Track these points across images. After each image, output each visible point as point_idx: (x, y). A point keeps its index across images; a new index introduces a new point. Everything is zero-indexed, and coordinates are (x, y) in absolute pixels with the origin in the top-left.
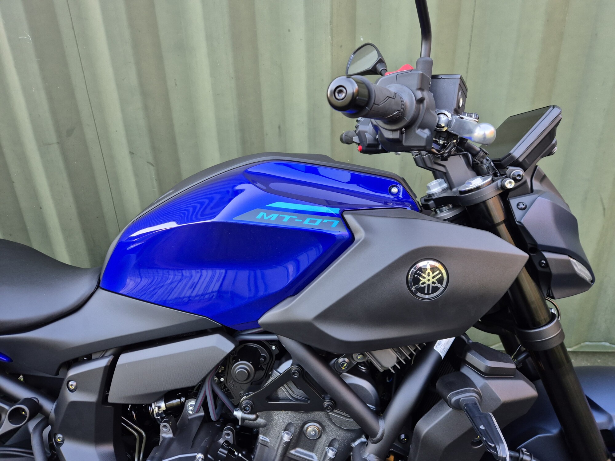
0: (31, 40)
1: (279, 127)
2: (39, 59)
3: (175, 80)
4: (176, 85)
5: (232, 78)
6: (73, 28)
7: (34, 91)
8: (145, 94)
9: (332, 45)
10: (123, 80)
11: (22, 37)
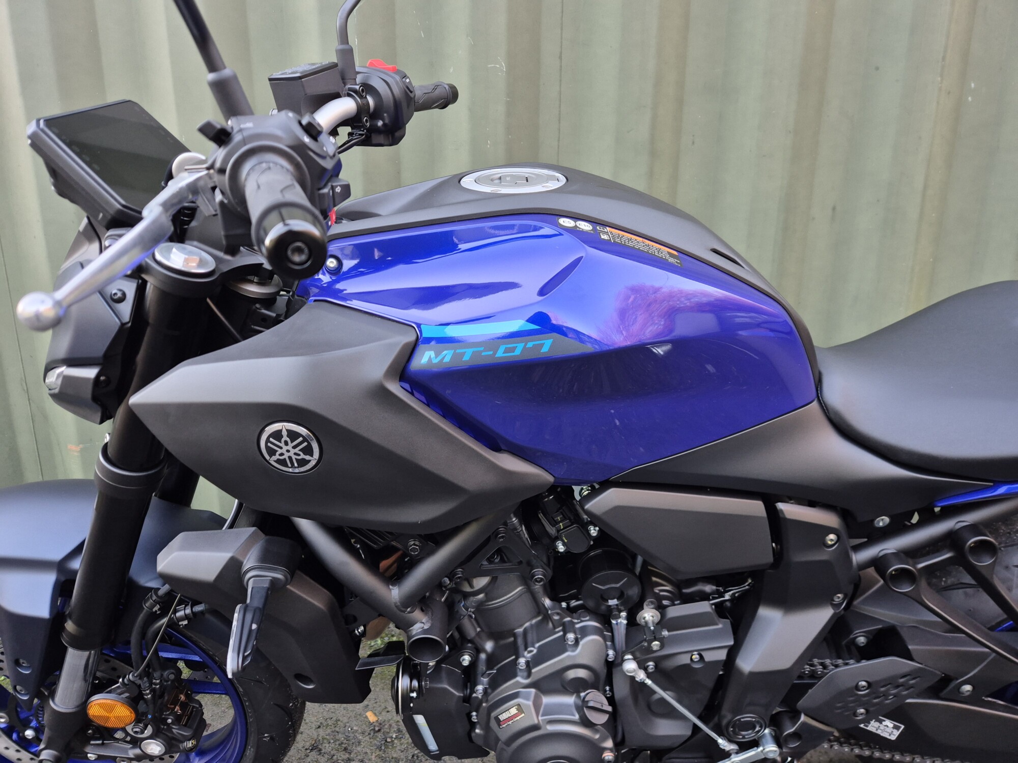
0: (505, 70)
1: (834, 209)
2: (508, 99)
3: (693, 136)
4: (693, 143)
5: (790, 132)
6: (560, 57)
7: (489, 146)
8: (653, 154)
9: (940, 89)
10: (628, 132)
11: (493, 65)
